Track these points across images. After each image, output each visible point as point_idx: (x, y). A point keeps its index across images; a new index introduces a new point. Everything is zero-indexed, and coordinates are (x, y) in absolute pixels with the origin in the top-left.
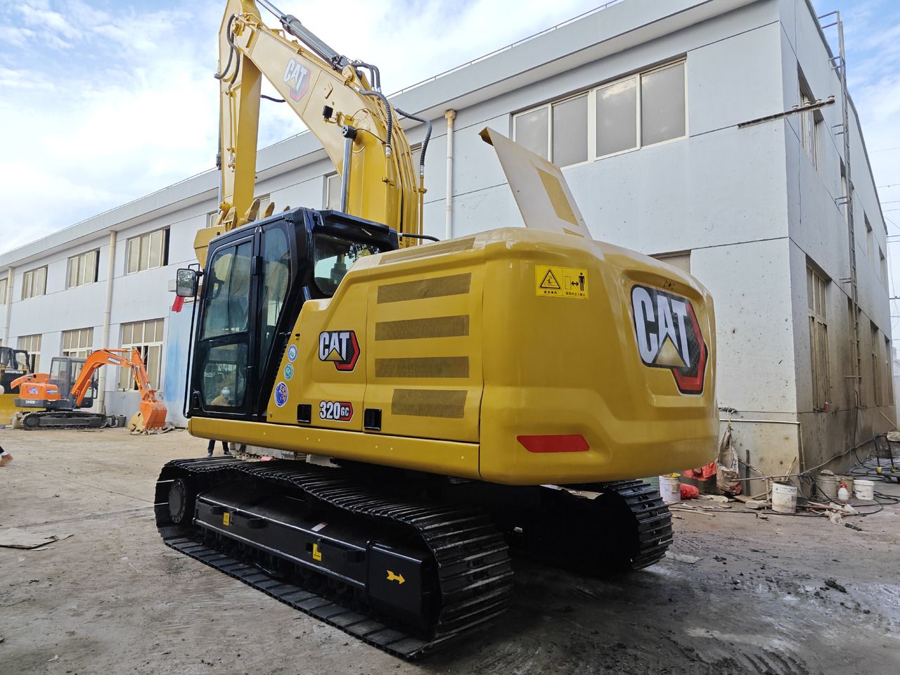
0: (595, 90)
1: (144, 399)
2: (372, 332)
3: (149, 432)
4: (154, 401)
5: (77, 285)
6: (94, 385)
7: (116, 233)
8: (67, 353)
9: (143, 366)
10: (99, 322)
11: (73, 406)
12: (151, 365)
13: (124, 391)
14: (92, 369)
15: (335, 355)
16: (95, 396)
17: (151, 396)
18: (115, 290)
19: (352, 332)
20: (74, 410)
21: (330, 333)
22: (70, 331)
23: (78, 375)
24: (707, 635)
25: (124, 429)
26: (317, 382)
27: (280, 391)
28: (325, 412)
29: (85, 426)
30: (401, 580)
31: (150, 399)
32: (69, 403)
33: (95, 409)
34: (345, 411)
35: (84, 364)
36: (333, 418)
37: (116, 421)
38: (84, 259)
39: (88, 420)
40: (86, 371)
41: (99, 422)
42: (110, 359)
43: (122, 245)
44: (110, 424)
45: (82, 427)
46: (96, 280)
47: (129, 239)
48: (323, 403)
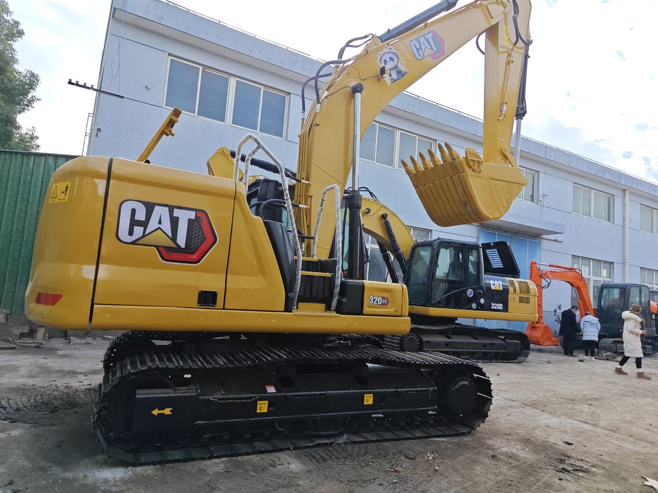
24: (9, 432)
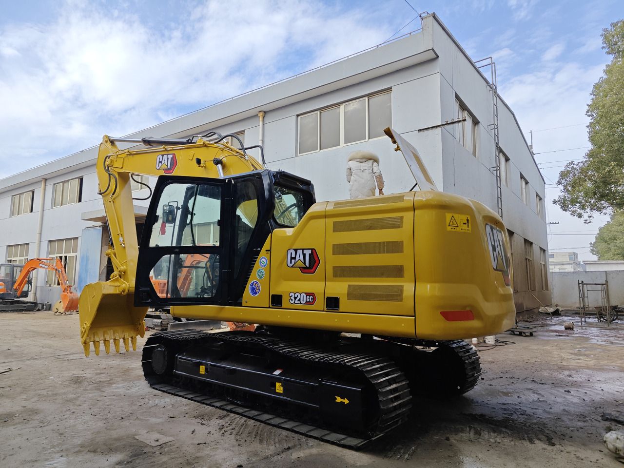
0: (344, 104)
1: (64, 291)
2: (330, 250)
3: (67, 313)
4: (71, 293)
5: (18, 214)
6: (30, 283)
7: (46, 180)
8: (10, 261)
9: (63, 269)
10: (33, 239)
11: (15, 297)
12: (69, 269)
13: (50, 286)
14: (28, 272)
15: (301, 264)
16: (30, 290)
17: (69, 289)
18: (45, 217)
19: (312, 249)
20: (15, 299)
21: (296, 250)
22: (12, 246)
23: (18, 276)
25: (50, 312)
26: (286, 280)
27: (254, 286)
28: (294, 300)
29: (23, 310)
30: (346, 401)
31: (68, 291)
32: (12, 294)
33: (30, 298)
34: (310, 299)
35: (22, 268)
36: (300, 303)
37: (45, 306)
38: (23, 196)
39: (25, 306)
40: (24, 274)
41: (33, 307)
42: (41, 265)
43: (50, 188)
44: (40, 308)
45: (21, 311)
46: (32, 211)
47: (55, 184)
48: (293, 294)
